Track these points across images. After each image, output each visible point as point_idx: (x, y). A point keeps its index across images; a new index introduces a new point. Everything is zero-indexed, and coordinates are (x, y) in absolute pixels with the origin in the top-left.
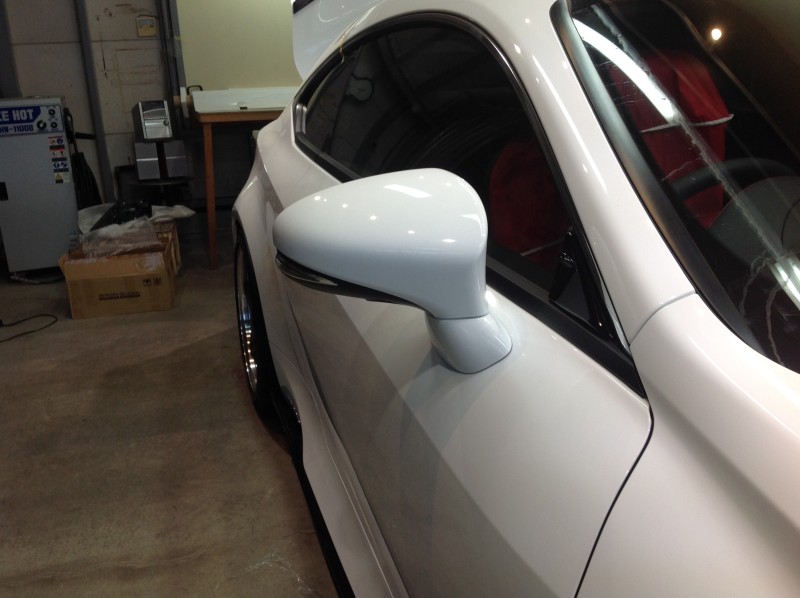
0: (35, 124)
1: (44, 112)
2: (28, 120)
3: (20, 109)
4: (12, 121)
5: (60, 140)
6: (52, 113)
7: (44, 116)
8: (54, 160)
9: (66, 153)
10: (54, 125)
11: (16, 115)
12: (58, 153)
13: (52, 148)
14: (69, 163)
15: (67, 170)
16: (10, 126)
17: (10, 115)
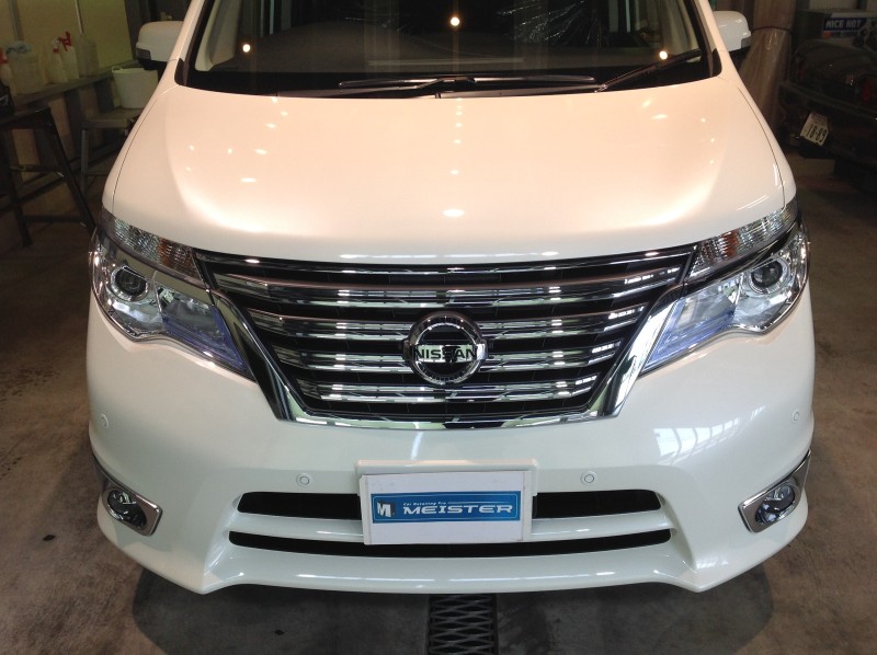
1: (869, 23)
2: (856, 28)
3: (852, 19)
4: (844, 28)
6: (873, 24)
11: (849, 24)
17: (845, 24)
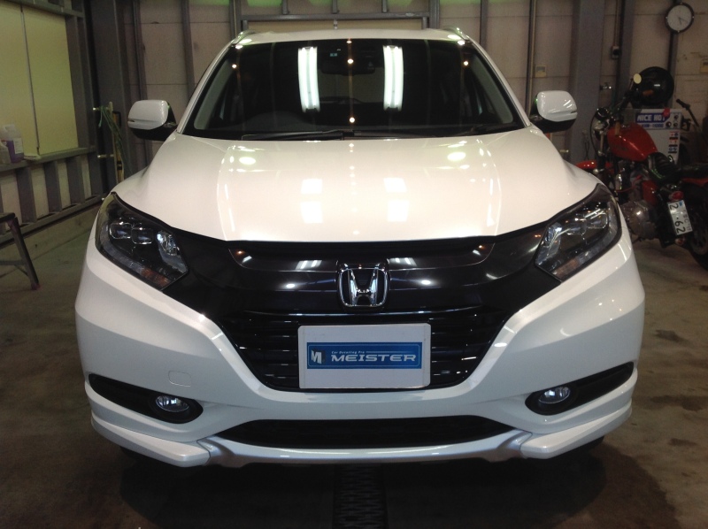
0: (664, 124)
1: (672, 116)
2: (662, 121)
3: (659, 114)
4: (653, 121)
5: (676, 134)
6: (676, 117)
7: (671, 119)
8: (670, 146)
9: (678, 142)
10: (675, 125)
11: (656, 118)
12: (673, 142)
13: (671, 138)
14: (678, 148)
15: (675, 152)
16: (651, 124)
